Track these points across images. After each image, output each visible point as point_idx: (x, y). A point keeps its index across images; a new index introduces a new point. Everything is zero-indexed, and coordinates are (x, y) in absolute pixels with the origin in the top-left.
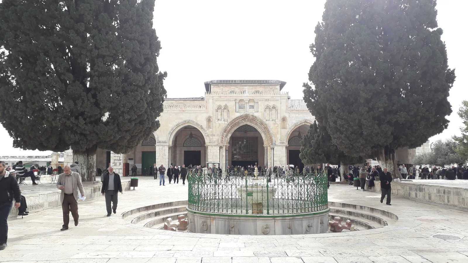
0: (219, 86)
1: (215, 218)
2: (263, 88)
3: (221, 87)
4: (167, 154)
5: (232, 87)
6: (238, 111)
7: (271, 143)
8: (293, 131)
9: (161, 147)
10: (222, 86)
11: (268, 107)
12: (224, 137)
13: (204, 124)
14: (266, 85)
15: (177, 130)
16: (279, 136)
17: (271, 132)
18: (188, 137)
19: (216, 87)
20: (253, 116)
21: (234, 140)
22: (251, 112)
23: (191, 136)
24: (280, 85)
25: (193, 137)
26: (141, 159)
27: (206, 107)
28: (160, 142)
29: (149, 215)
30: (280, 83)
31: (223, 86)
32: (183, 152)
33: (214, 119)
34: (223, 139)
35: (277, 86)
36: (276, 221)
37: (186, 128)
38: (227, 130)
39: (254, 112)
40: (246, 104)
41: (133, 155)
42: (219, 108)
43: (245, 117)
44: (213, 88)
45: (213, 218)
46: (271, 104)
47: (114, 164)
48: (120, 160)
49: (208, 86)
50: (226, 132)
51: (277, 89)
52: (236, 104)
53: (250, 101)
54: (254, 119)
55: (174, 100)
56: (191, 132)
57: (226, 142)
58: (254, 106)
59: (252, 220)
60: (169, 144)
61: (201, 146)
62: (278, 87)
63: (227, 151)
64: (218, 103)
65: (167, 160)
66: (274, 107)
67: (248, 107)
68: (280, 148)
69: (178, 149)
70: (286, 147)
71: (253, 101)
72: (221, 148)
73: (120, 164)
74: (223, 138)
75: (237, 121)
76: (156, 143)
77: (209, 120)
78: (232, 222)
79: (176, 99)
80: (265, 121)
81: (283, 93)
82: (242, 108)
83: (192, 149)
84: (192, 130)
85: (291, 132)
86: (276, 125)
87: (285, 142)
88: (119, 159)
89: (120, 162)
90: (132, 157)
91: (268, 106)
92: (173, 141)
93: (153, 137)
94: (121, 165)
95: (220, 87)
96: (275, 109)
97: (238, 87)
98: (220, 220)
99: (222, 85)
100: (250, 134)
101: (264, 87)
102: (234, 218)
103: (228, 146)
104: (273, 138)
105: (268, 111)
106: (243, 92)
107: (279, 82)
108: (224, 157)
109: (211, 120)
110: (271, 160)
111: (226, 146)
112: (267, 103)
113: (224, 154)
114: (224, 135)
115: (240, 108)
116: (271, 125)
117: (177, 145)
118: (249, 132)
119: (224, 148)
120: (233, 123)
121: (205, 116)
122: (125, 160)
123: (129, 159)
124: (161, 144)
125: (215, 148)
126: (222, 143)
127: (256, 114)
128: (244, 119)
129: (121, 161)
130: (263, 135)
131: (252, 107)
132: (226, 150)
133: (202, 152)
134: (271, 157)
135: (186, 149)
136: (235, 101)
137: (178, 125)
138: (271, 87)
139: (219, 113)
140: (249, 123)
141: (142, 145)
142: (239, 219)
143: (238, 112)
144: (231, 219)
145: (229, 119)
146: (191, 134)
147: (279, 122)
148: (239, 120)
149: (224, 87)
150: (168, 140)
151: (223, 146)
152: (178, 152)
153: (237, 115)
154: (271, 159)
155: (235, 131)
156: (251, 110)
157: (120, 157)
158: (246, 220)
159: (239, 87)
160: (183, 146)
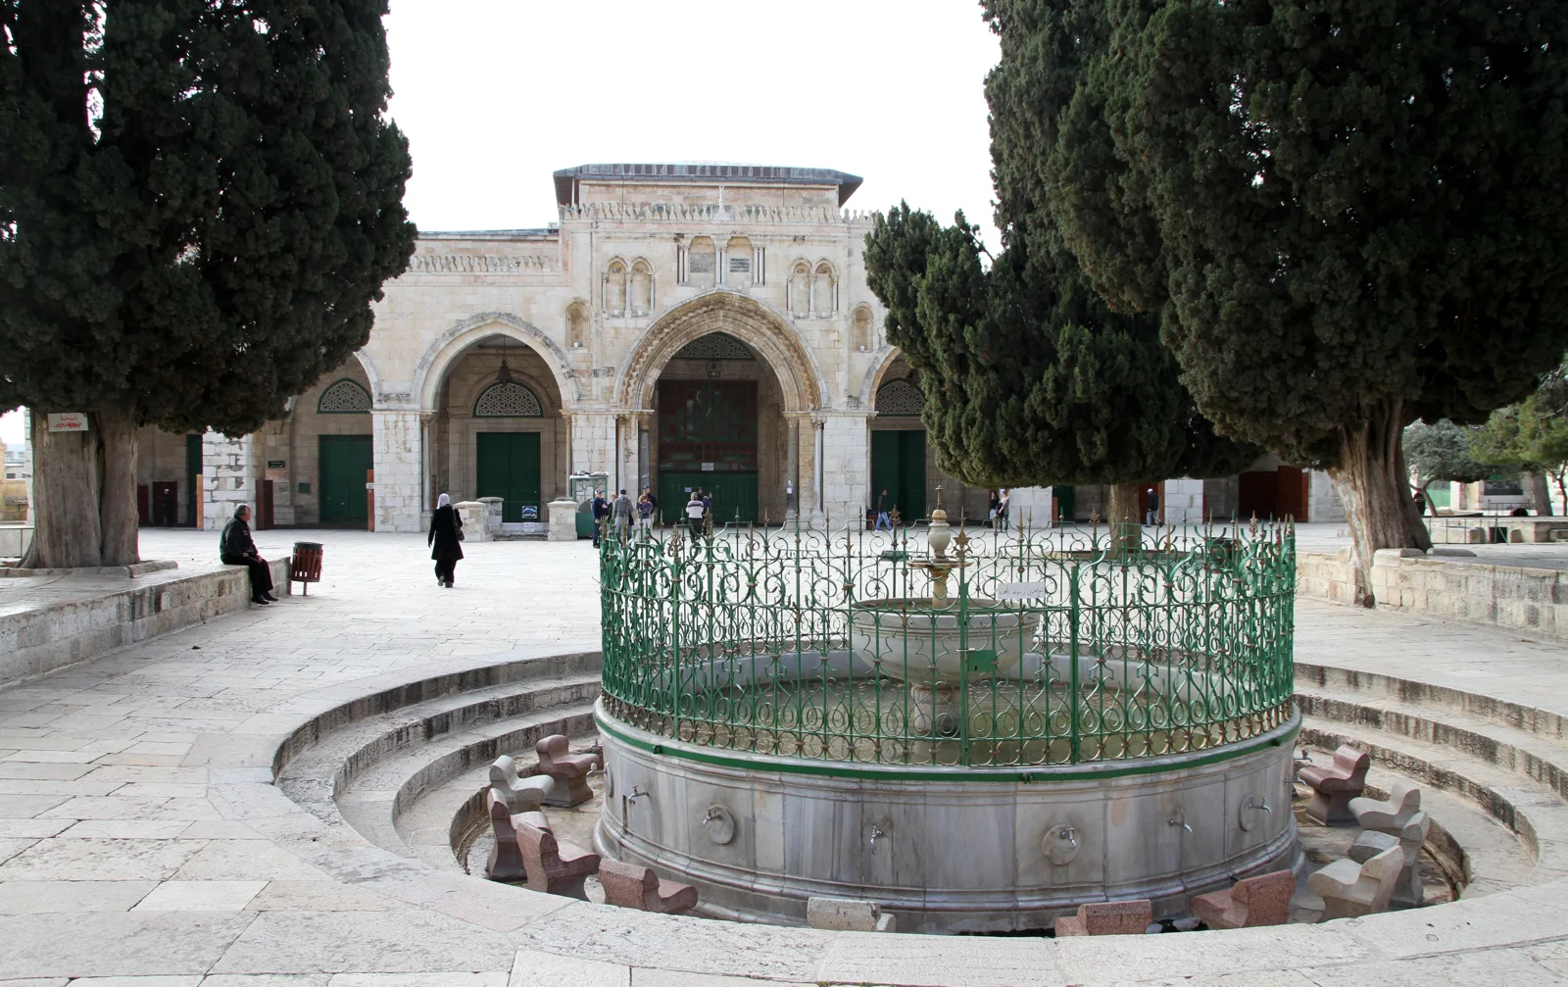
0: (608, 186)
1: (782, 784)
2: (776, 196)
3: (619, 191)
4: (416, 446)
5: (660, 191)
6: (686, 280)
7: (811, 406)
8: (893, 358)
9: (391, 417)
10: (623, 186)
11: (801, 267)
12: (632, 382)
13: (558, 329)
14: (786, 185)
15: (452, 352)
16: (841, 378)
17: (814, 361)
18: (492, 379)
19: (596, 188)
20: (744, 299)
21: (670, 394)
22: (735, 284)
23: (505, 376)
24: (840, 187)
25: (510, 381)
26: (315, 463)
27: (565, 264)
28: (386, 398)
29: (400, 738)
30: (841, 182)
31: (627, 186)
32: (473, 439)
33: (590, 310)
34: (630, 389)
35: (828, 189)
36: (1115, 795)
37: (481, 346)
38: (645, 354)
39: (748, 283)
40: (718, 255)
41: (285, 449)
42: (616, 265)
43: (715, 303)
44: (586, 194)
45: (771, 784)
46: (814, 253)
47: (216, 482)
48: (240, 468)
49: (566, 186)
50: (641, 360)
51: (828, 201)
52: (681, 253)
53: (734, 242)
54: (749, 310)
55: (440, 237)
56: (504, 362)
57: (639, 403)
58: (750, 261)
59: (994, 794)
60: (422, 408)
61: (542, 416)
62: (833, 195)
63: (645, 436)
64: (611, 249)
65: (417, 469)
66: (824, 269)
67: (727, 267)
68: (846, 422)
69: (454, 426)
70: (869, 421)
71: (744, 242)
72: (621, 421)
73: (239, 483)
74: (629, 385)
75: (685, 318)
76: (374, 401)
77: (575, 314)
78: (878, 808)
79: (446, 233)
80: (791, 318)
81: (851, 216)
82: (705, 270)
83: (508, 426)
84: (507, 352)
85: (888, 363)
86: (834, 336)
87: (865, 399)
88: (233, 464)
89: (238, 474)
90: (283, 454)
91: (800, 264)
92: (436, 394)
93: (360, 382)
94: (242, 487)
95: (614, 191)
96: (827, 275)
97: (681, 190)
98: (809, 793)
99: (621, 183)
100: (730, 371)
101: (780, 192)
102: (894, 788)
103: (648, 414)
104: (822, 386)
105: (800, 283)
106: (708, 209)
107: (837, 174)
108: (635, 457)
109: (585, 314)
110: (813, 469)
111: (641, 413)
112: (797, 250)
113: (634, 445)
114: (635, 374)
115: (694, 269)
116: (813, 336)
117: (450, 410)
118: (724, 363)
119: (634, 423)
120: (670, 323)
121: (561, 297)
122: (256, 467)
123: (271, 464)
124: (393, 404)
125: (598, 421)
126: (626, 402)
127: (757, 293)
128: (712, 310)
129: (243, 473)
130: (783, 375)
131: (740, 265)
132: (641, 431)
133: (546, 439)
134: (813, 459)
135: (484, 426)
136: (676, 240)
137: (453, 334)
138: (805, 194)
139: (614, 288)
140: (728, 328)
141: (319, 412)
142: (924, 794)
143: (688, 285)
144: (875, 793)
145: (651, 312)
146: (505, 368)
147: (842, 324)
148: (691, 314)
149: (631, 190)
150: (419, 391)
151: (631, 413)
152: (453, 437)
153: (686, 294)
154: (811, 464)
155: (673, 358)
156: (740, 276)
157: (236, 455)
158: (960, 796)
159: (687, 190)
160: (475, 416)
